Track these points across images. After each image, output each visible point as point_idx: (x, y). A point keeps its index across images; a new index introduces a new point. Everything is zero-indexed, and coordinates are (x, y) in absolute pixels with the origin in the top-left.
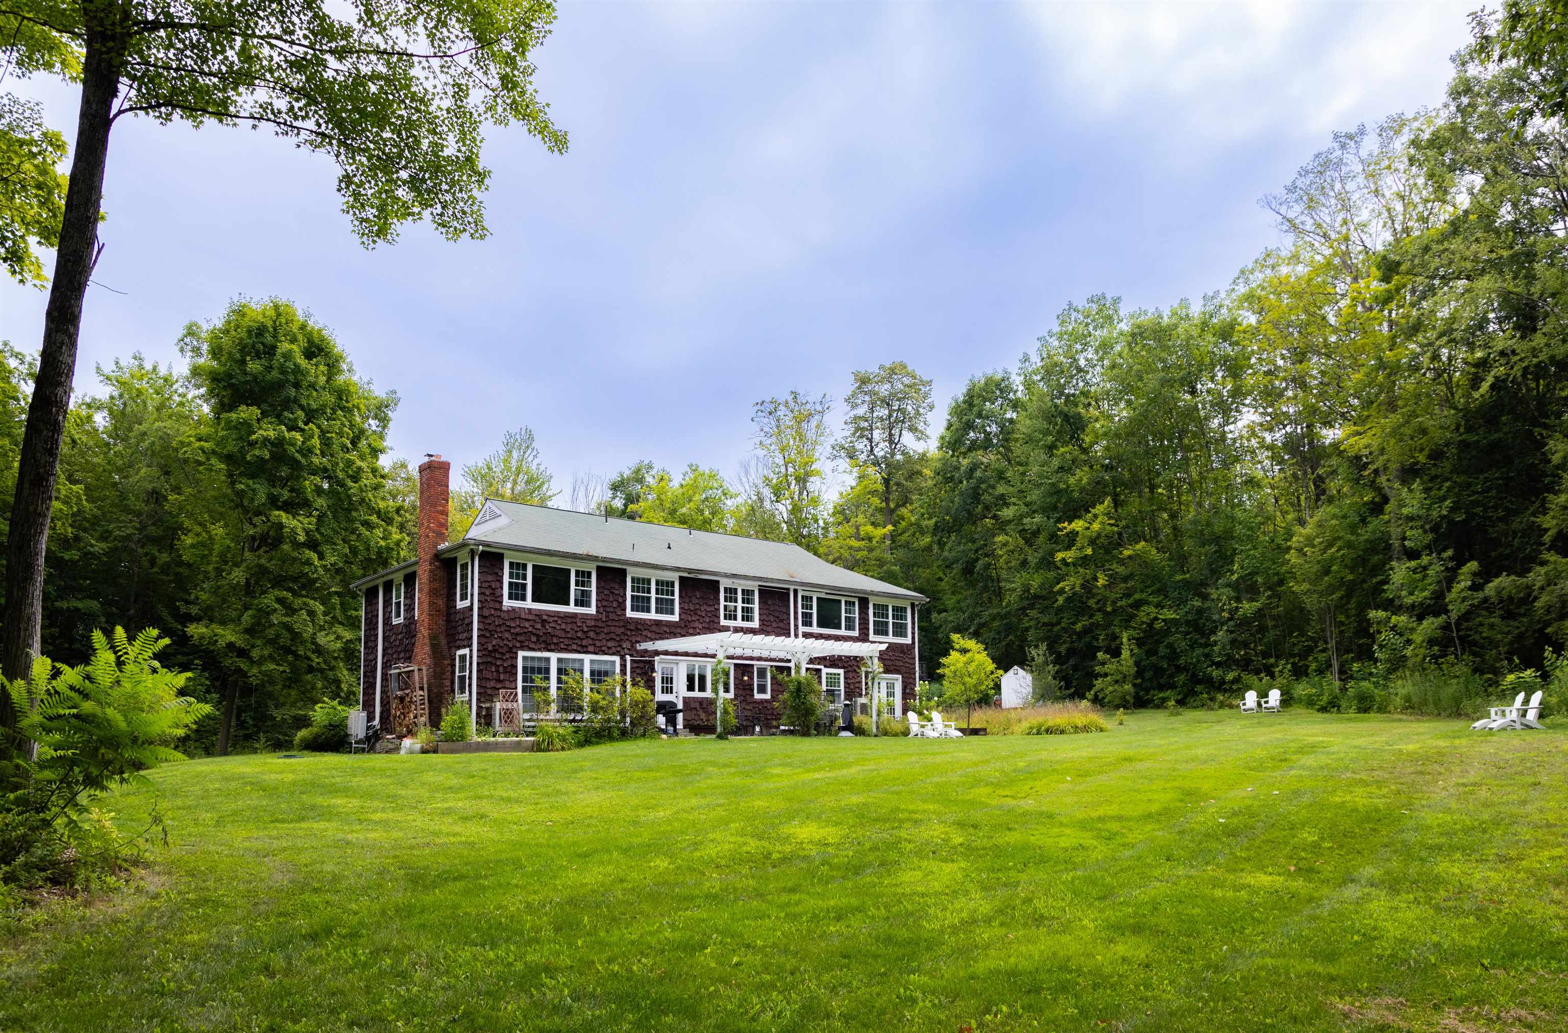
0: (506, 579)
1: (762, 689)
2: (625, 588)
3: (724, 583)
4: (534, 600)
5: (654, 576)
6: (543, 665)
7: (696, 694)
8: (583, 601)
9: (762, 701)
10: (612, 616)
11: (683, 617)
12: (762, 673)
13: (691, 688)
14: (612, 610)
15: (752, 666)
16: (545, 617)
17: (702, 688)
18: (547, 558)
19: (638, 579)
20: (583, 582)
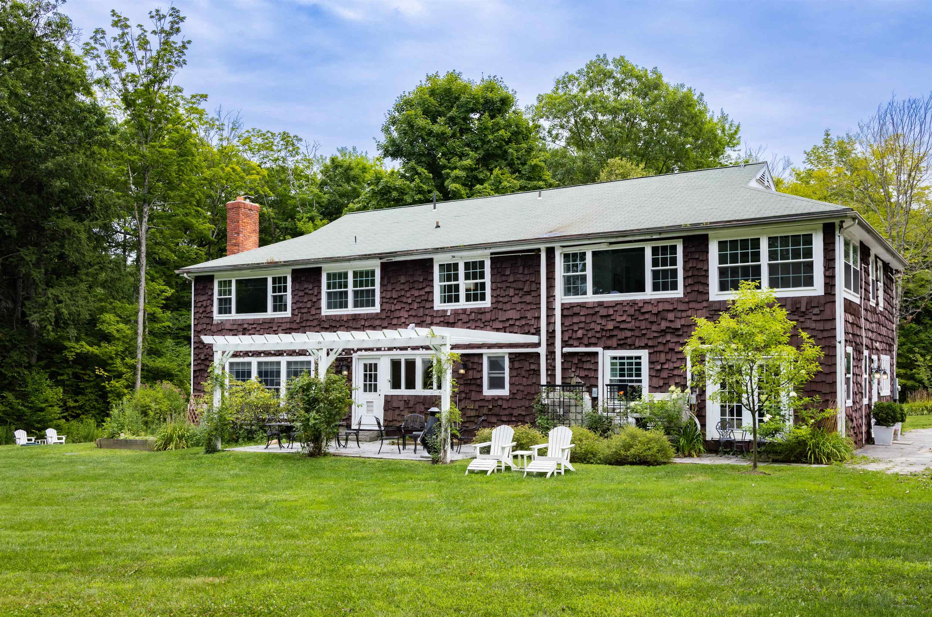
0: (216, 296)
1: (496, 383)
2: (320, 287)
3: (439, 259)
4: (238, 311)
5: (350, 269)
6: (246, 368)
7: (403, 391)
8: (279, 305)
9: (495, 399)
10: (305, 317)
11: (387, 307)
12: (496, 364)
13: (396, 384)
14: (305, 310)
15: (481, 355)
16: (246, 326)
17: (411, 385)
18: (248, 271)
19: (335, 275)
20: (280, 288)
